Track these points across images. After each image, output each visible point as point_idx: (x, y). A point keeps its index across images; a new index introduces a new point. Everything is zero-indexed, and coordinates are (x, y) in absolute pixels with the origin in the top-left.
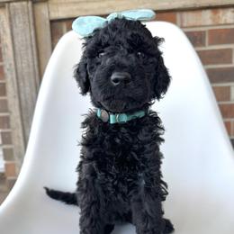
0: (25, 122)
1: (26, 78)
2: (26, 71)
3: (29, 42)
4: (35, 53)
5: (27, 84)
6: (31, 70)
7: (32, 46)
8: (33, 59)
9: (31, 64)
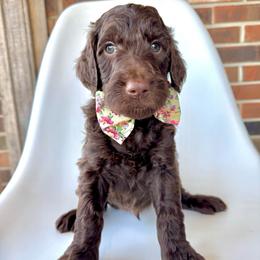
0: (19, 108)
1: (19, 58)
2: (18, 51)
3: (21, 20)
4: (28, 31)
5: (20, 65)
6: (25, 50)
7: (25, 24)
8: (26, 38)
9: (25, 44)
